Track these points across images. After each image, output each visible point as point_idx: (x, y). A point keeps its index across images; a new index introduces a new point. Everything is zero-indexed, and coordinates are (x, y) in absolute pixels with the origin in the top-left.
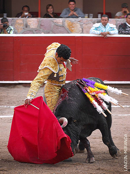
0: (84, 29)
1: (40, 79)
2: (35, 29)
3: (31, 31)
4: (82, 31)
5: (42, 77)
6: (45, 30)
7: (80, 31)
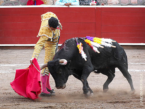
0: (54, 1)
1: (41, 43)
2: (14, 1)
3: (11, 4)
4: (53, 3)
5: (42, 41)
6: (23, 3)
7: (51, 3)
